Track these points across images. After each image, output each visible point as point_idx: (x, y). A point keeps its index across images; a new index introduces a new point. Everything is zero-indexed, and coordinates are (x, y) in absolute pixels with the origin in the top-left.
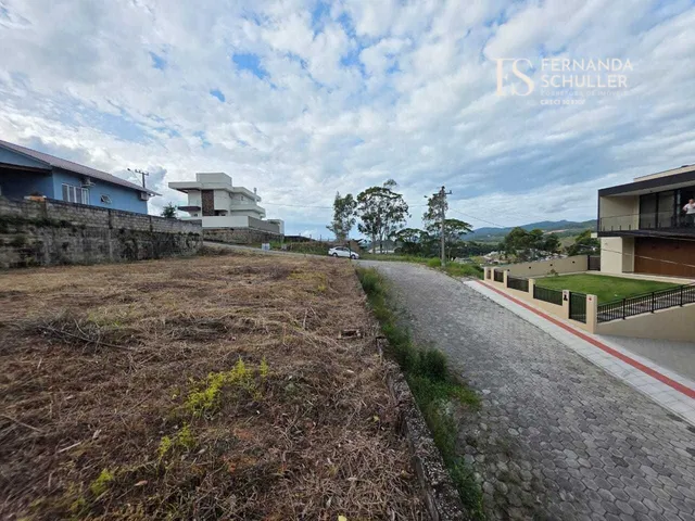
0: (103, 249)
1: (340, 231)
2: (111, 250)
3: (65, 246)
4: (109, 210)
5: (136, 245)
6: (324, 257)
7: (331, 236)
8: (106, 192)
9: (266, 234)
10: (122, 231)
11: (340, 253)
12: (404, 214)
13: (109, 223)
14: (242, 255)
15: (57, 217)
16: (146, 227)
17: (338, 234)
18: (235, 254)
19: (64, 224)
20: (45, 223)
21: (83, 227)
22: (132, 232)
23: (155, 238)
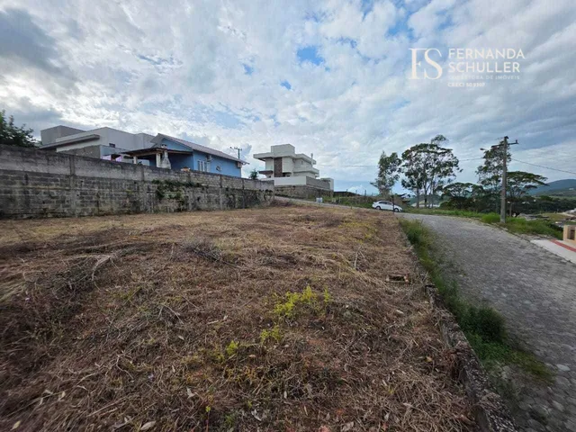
0: (217, 201)
1: (383, 186)
2: (221, 202)
3: (199, 199)
4: (221, 176)
5: (234, 198)
6: (368, 210)
7: (375, 191)
8: (219, 163)
9: (320, 190)
10: (227, 189)
11: (383, 206)
12: (454, 168)
13: (221, 184)
14: (301, 206)
15: (195, 181)
16: (240, 187)
17: (381, 189)
18: (297, 206)
19: (198, 185)
20: (190, 185)
21: (207, 187)
22: (233, 189)
23: (245, 194)
